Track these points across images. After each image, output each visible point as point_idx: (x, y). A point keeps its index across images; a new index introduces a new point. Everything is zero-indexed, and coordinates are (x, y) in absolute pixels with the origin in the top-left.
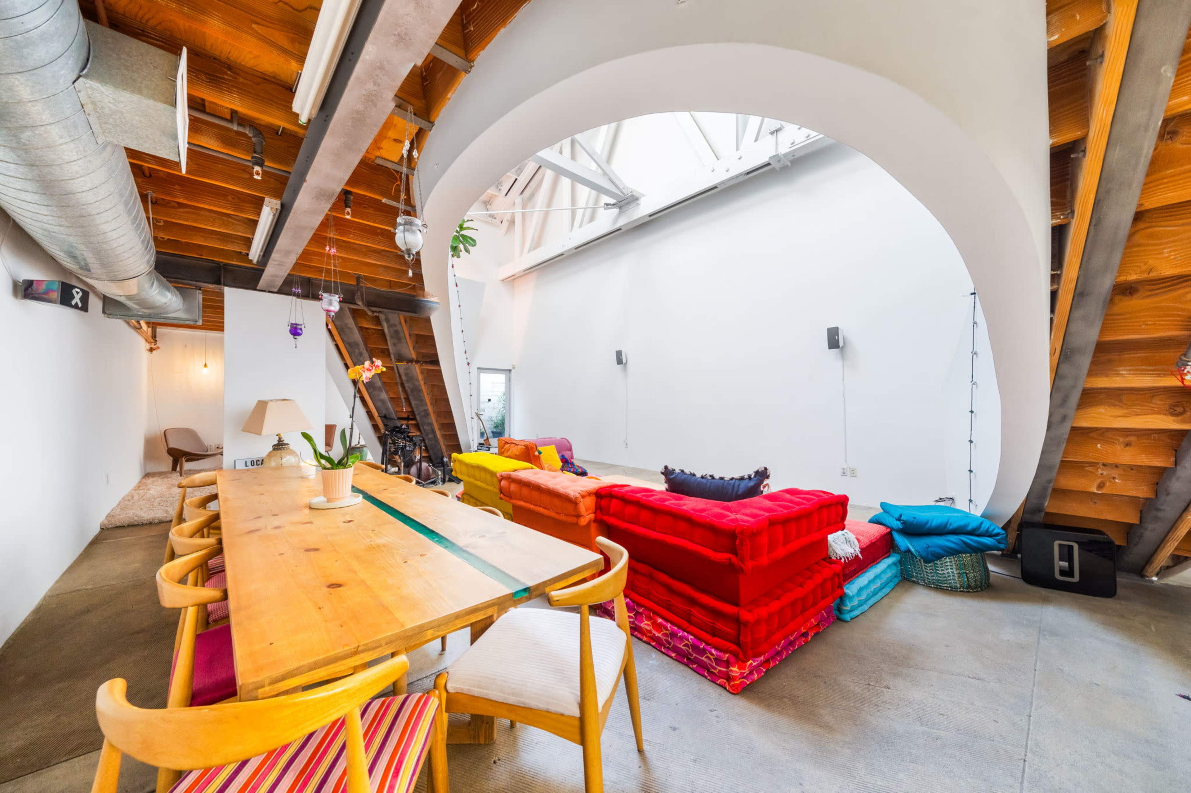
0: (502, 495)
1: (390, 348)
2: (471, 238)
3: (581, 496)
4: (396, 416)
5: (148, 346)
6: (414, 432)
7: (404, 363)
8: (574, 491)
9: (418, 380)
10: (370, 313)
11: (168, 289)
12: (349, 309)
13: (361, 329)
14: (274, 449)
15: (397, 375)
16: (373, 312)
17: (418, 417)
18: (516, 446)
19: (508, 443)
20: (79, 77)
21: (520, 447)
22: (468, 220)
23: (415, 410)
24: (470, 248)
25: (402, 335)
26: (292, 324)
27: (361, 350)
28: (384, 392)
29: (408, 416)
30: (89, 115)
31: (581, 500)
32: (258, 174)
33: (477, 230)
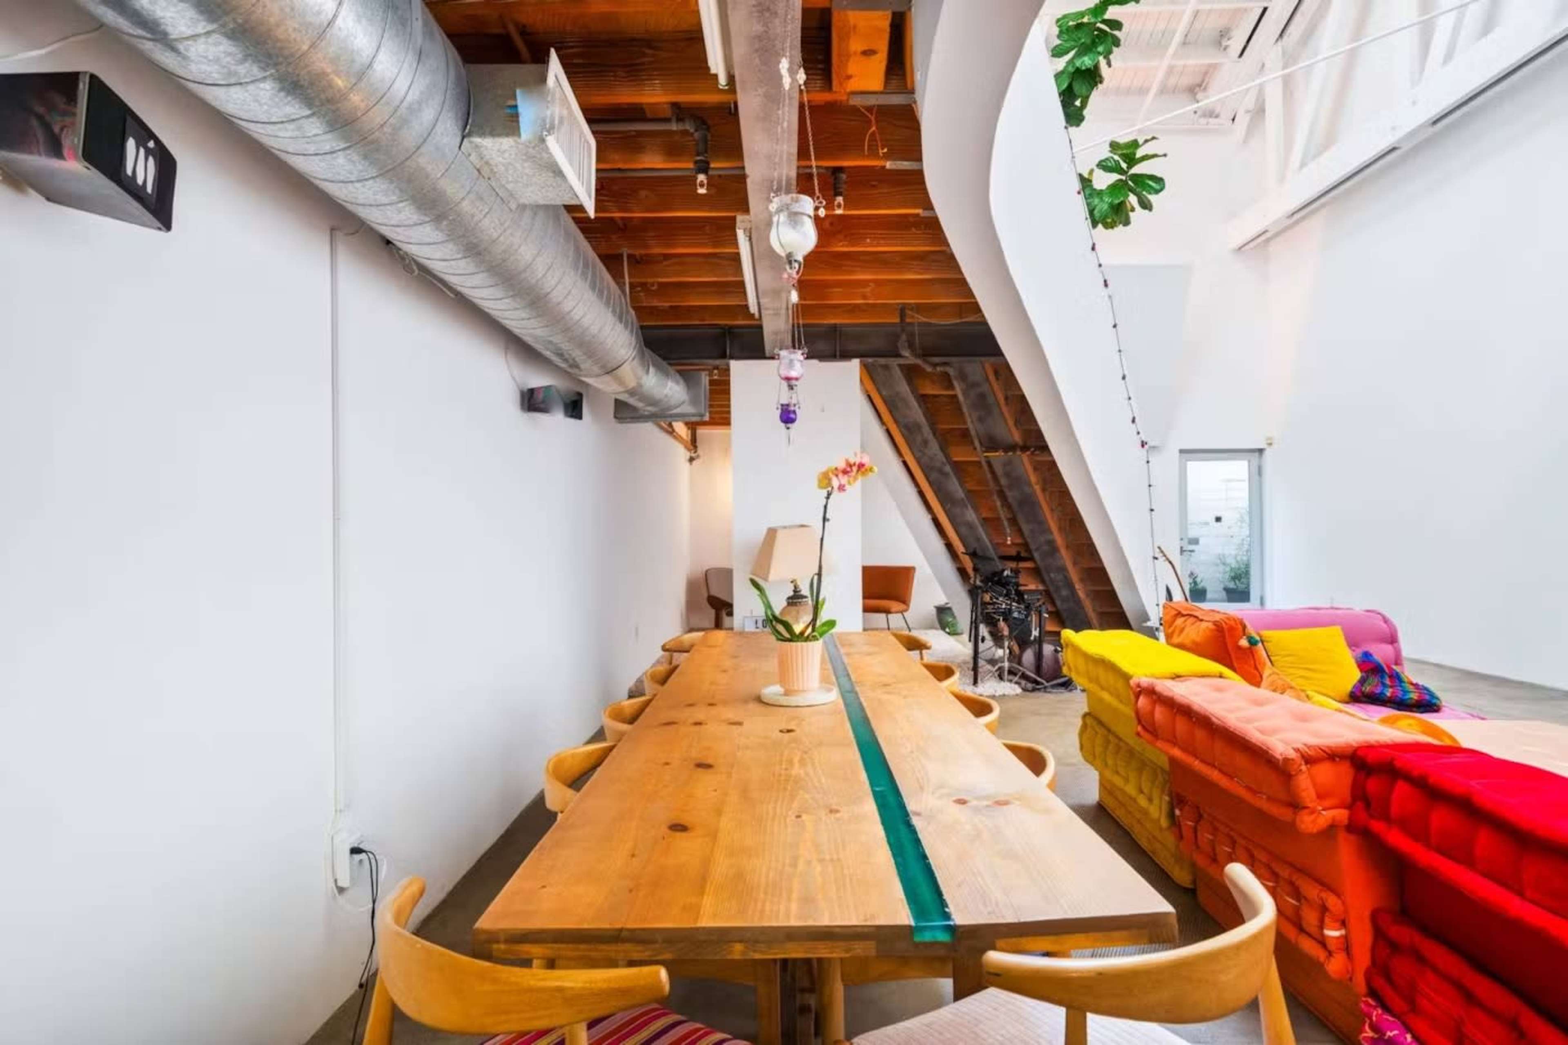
0: (1139, 728)
1: (970, 426)
2: (1153, 178)
3: (1303, 756)
4: (996, 553)
5: (688, 455)
6: (1031, 585)
7: (1001, 453)
8: (1286, 743)
9: (1029, 484)
10: (929, 369)
11: (667, 375)
12: (900, 366)
13: (923, 399)
14: (789, 604)
15: (989, 476)
16: (935, 365)
17: (1036, 555)
18: (1198, 623)
19: (1183, 616)
20: (463, 138)
21: (1204, 625)
22: (1146, 141)
23: (1029, 540)
24: (1152, 198)
25: (991, 400)
26: (782, 405)
27: (926, 435)
28: (969, 507)
29: (1019, 553)
30: (489, 179)
31: (1304, 768)
32: (702, 185)
33: (1165, 155)
